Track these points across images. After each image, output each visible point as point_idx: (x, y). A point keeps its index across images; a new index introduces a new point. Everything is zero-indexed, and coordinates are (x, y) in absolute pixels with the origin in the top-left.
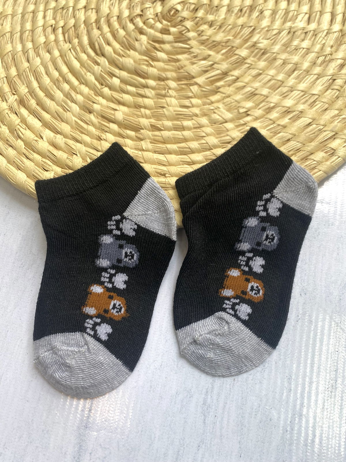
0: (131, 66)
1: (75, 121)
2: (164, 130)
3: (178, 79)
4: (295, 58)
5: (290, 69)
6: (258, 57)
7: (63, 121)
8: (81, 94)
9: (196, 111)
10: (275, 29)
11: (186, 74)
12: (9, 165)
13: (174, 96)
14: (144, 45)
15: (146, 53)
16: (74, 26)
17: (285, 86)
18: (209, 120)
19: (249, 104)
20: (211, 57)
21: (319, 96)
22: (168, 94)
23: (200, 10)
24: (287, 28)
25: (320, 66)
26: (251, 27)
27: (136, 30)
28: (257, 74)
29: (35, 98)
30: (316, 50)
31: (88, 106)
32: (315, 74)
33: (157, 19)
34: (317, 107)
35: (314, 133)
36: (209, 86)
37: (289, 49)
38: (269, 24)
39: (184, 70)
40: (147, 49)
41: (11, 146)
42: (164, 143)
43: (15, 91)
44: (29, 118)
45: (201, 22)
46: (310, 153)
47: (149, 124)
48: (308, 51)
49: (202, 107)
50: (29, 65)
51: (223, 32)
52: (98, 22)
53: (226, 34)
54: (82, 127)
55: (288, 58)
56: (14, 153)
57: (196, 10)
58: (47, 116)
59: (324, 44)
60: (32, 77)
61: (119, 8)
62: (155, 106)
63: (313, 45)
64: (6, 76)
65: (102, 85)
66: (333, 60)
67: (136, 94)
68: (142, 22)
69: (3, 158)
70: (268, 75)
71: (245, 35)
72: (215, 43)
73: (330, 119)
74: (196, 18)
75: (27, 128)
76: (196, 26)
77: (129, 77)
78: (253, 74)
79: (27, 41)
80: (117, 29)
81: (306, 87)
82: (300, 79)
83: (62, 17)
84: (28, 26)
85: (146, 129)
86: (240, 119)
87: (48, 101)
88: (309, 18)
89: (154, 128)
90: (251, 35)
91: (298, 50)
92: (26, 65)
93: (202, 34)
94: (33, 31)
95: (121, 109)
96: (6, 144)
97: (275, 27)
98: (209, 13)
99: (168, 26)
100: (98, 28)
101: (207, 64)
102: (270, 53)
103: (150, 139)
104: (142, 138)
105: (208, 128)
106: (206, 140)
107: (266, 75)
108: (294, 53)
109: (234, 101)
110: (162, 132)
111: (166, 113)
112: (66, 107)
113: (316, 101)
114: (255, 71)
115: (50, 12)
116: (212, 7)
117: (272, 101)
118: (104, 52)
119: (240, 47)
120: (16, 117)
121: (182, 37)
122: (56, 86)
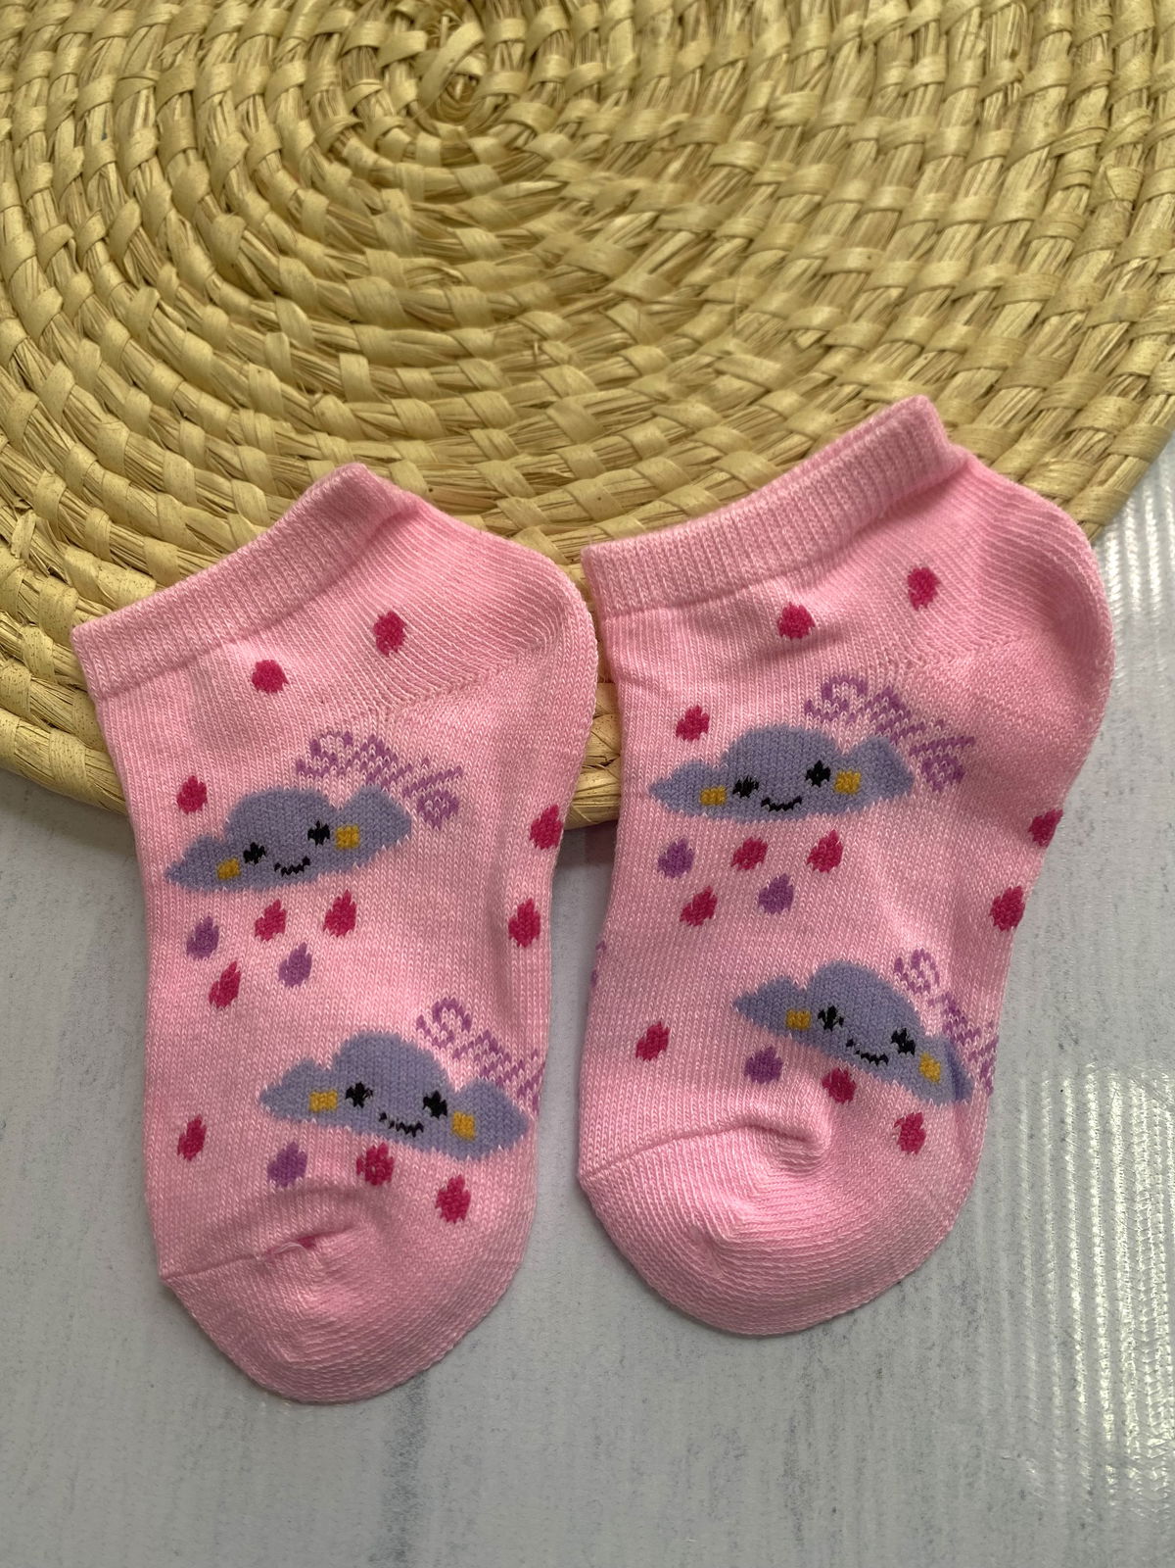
0: (387, 299)
2: (576, 479)
3: (561, 300)
4: (914, 125)
5: (907, 163)
6: (789, 153)
7: (222, 551)
8: (253, 442)
9: (660, 385)
10: (813, 50)
11: (581, 274)
12: (93, 754)
13: (566, 358)
14: (405, 219)
15: (423, 243)
16: (142, 224)
17: (913, 223)
18: (712, 401)
19: (821, 314)
20: (640, 196)
21: (1032, 221)
22: (544, 357)
23: (544, 54)
24: (850, 36)
25: (998, 127)
26: (733, 63)
27: (363, 182)
28: (804, 212)
29: (98, 502)
30: (967, 80)
31: (290, 476)
32: (992, 158)
33: (412, 124)
34: (1040, 258)
35: (1063, 344)
36: (667, 291)
37: (878, 101)
38: (786, 39)
39: (569, 265)
41: (77, 688)
42: (591, 519)
43: (22, 501)
44: (103, 575)
45: (564, 94)
46: (1073, 412)
47: (519, 474)
48: (944, 90)
49: (673, 365)
50: (36, 398)
51: (649, 105)
52: (220, 186)
53: (660, 108)
55: (889, 128)
57: (532, 59)
58: (163, 552)
59: (986, 53)
60: (65, 436)
61: (274, 121)
62: (516, 410)
63: (949, 66)
65: (311, 391)
66: (1032, 94)
67: (439, 390)
68: (368, 146)
69: (66, 735)
70: (844, 201)
71: (725, 96)
72: (634, 149)
73: (1097, 285)
74: (543, 83)
75: (108, 610)
76: (554, 112)
77: (393, 339)
78: (794, 211)
80: (295, 193)
81: (980, 207)
82: (951, 186)
83: (90, 208)
85: (513, 495)
86: (809, 369)
87: (148, 498)
89: (541, 481)
90: (740, 91)
91: (911, 94)
92: (26, 401)
93: (581, 132)
95: (404, 452)
96: (57, 687)
98: (579, 55)
99: (460, 135)
100: (229, 210)
101: (637, 222)
102: (823, 130)
103: (539, 521)
104: (513, 527)
105: (718, 428)
106: (726, 468)
107: (836, 206)
108: (901, 109)
109: (767, 317)
110: (570, 487)
111: (561, 420)
112: (217, 499)
113: (1029, 238)
114: (797, 202)
115: (44, 201)
116: (583, 33)
117: (890, 282)
118: (280, 280)
119: (723, 138)
120: (60, 586)
121: (523, 159)
122: (156, 441)
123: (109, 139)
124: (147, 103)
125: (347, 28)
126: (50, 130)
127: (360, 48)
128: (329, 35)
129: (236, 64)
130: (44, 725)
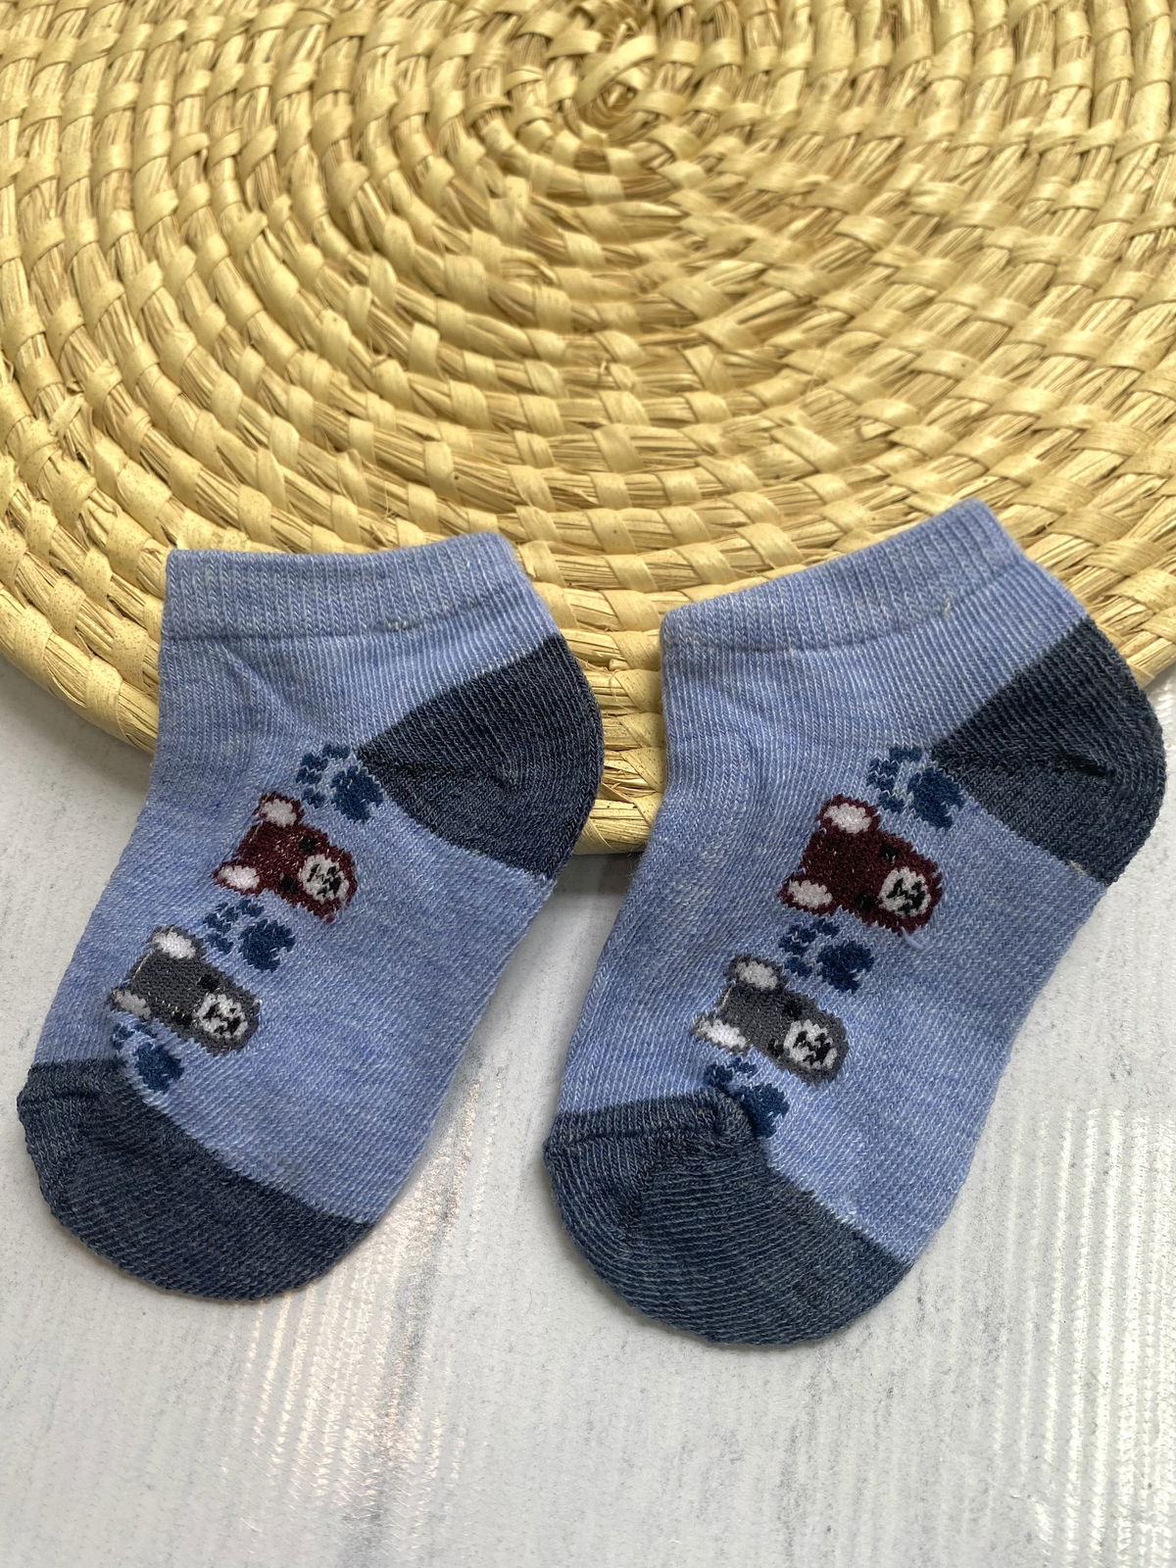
0: (476, 282)
1: (287, 481)
2: (600, 506)
3: (643, 326)
4: (1050, 244)
5: (1033, 281)
6: (918, 241)
7: (243, 481)
8: (306, 384)
9: (710, 434)
10: (975, 145)
11: (671, 306)
12: (58, 639)
13: (629, 384)
14: (521, 210)
15: (530, 237)
16: (275, 152)
17: (1020, 342)
18: (757, 465)
19: (895, 408)
20: (753, 245)
21: (1143, 372)
22: (610, 379)
23: (709, 84)
24: (1017, 140)
25: (1139, 268)
26: (890, 138)
27: (491, 162)
28: (917, 301)
29: (145, 403)
30: (1121, 213)
31: (329, 426)
32: (1123, 298)
33: (559, 120)
34: (1137, 411)
35: (1131, 505)
36: (750, 345)
37: (1025, 212)
38: (952, 127)
39: (662, 294)
40: (530, 223)
41: (65, 573)
42: (600, 549)
43: (77, 382)
44: (124, 473)
45: (714, 127)
46: (1118, 577)
47: (545, 485)
48: (1095, 216)
49: (731, 420)
50: (121, 289)
51: (793, 158)
52: (356, 135)
53: (803, 165)
54: (312, 502)
55: (1026, 241)
56: (75, 599)
57: (695, 86)
58: (187, 466)
59: (1149, 192)
60: (135, 331)
61: (429, 84)
62: (565, 423)
63: (1109, 195)
64: (42, 329)
65: (377, 351)
67: (499, 383)
68: (510, 130)
69: (39, 615)
70: (957, 303)
71: (871, 169)
72: (766, 197)
74: (697, 112)
75: (119, 509)
76: (698, 142)
77: (469, 322)
78: (903, 300)
79: (115, 208)
80: (425, 159)
81: (1094, 344)
82: (1069, 316)
83: (233, 123)
84: (117, 156)
85: (534, 504)
86: (865, 460)
87: (191, 412)
88: (1092, 104)
89: (565, 499)
90: (889, 167)
91: (1060, 213)
92: (112, 289)
93: (722, 167)
94: (132, 172)
95: (445, 434)
96: (47, 567)
97: (973, 138)
98: (742, 93)
99: (600, 142)
100: (360, 157)
101: (742, 270)
102: (960, 226)
103: (550, 536)
104: (524, 536)
105: (754, 495)
106: (747, 535)
107: (948, 305)
108: (1045, 225)
109: (841, 397)
110: (591, 512)
111: (605, 444)
112: (254, 431)
113: (1132, 389)
114: (909, 291)
115: (193, 106)
116: (752, 73)
117: (976, 395)
118: (381, 237)
119: (855, 208)
120: (82, 471)
121: (653, 180)
122: (217, 361)
123: (271, 63)
124: (317, 38)
125: (526, 12)
126: (220, 41)
127: (533, 34)
128: (508, 15)
129: (411, 21)
130: (23, 599)
